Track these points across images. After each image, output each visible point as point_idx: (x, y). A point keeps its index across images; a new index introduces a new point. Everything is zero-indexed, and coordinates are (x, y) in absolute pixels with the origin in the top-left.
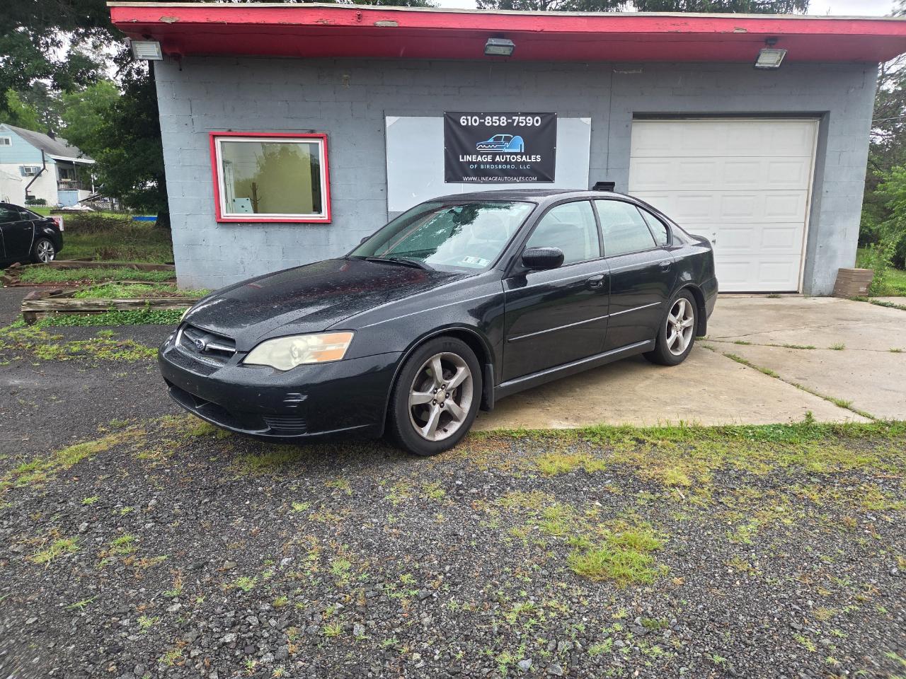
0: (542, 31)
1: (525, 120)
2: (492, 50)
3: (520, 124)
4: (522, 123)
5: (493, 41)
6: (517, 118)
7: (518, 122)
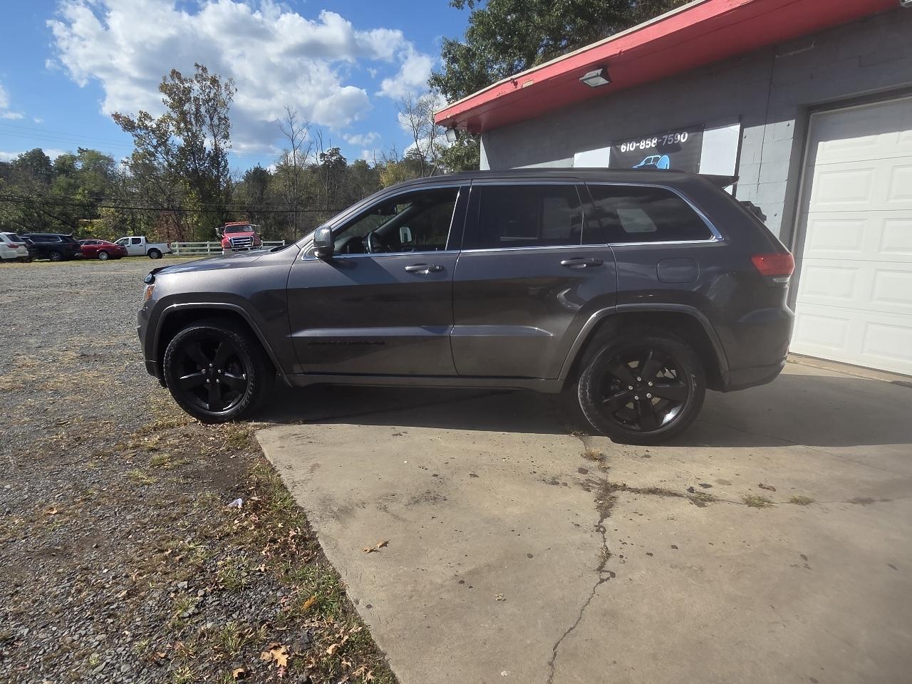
0: (620, 52)
1: (673, 137)
2: (592, 83)
3: (669, 143)
4: (671, 140)
5: (588, 75)
6: (666, 137)
7: (667, 140)
